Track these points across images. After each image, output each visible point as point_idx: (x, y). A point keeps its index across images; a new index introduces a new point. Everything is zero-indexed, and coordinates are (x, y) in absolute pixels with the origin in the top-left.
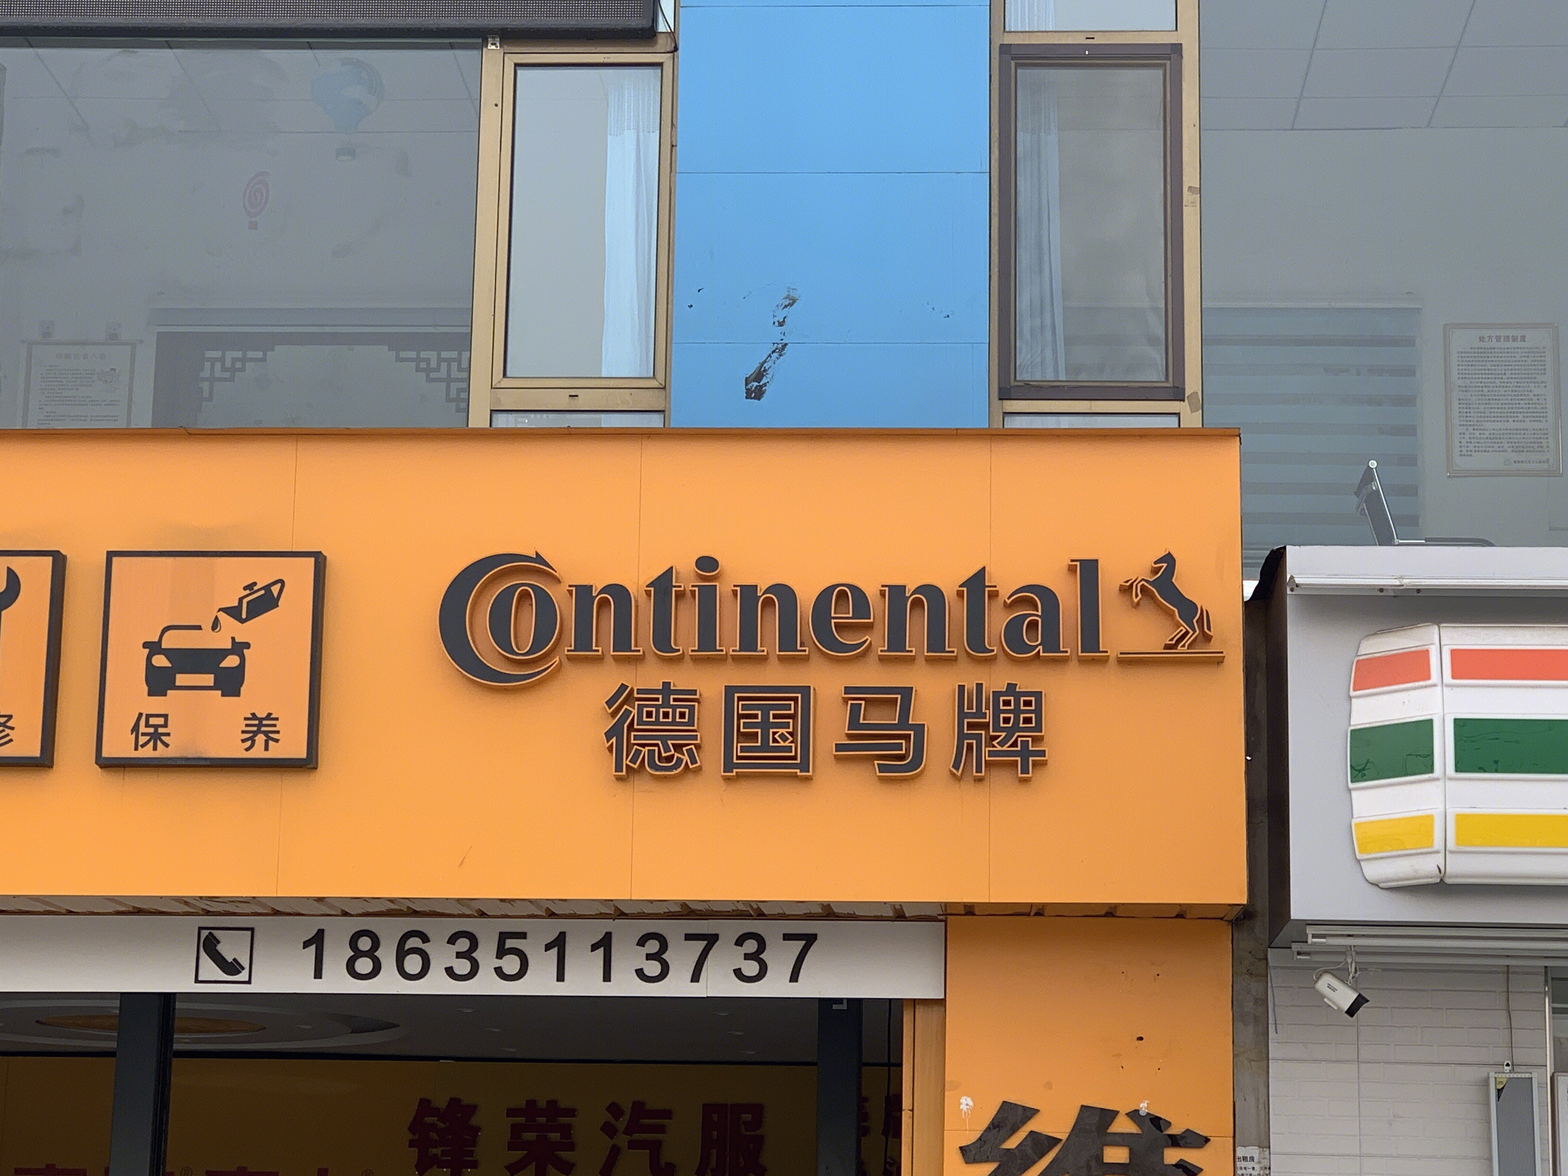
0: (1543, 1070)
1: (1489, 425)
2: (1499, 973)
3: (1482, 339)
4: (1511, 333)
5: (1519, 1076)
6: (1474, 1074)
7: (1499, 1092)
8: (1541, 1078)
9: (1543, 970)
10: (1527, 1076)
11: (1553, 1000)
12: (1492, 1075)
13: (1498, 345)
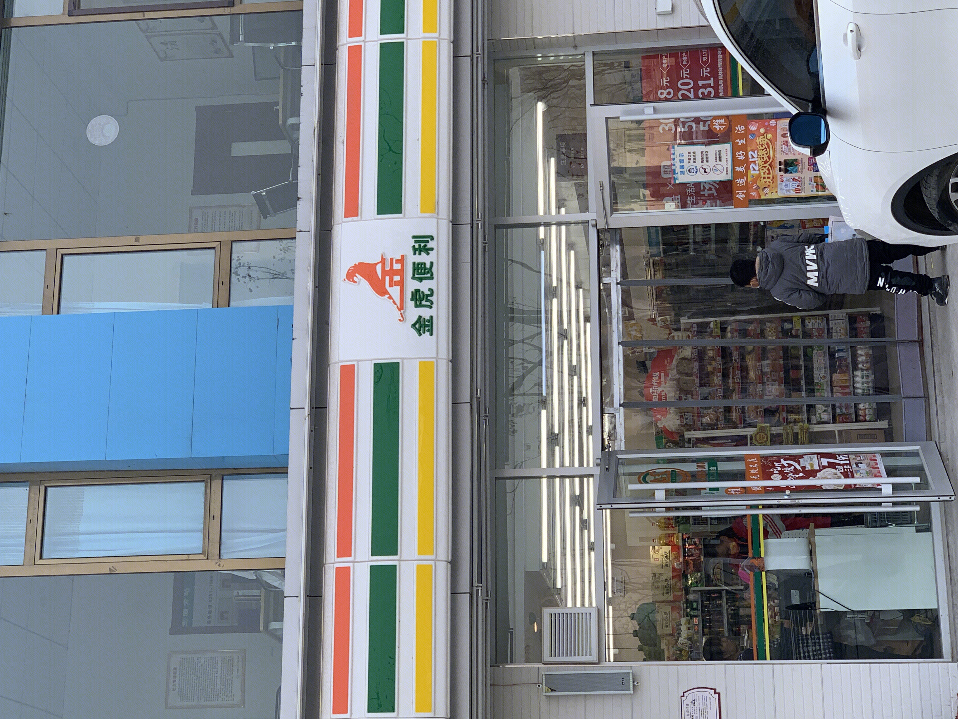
0: (541, 670)
1: (219, 687)
2: (494, 691)
3: (174, 690)
4: (172, 675)
5: (544, 680)
6: (544, 702)
7: (552, 690)
8: (545, 670)
9: (492, 668)
10: (544, 677)
11: (506, 663)
12: (544, 694)
13: (177, 681)
